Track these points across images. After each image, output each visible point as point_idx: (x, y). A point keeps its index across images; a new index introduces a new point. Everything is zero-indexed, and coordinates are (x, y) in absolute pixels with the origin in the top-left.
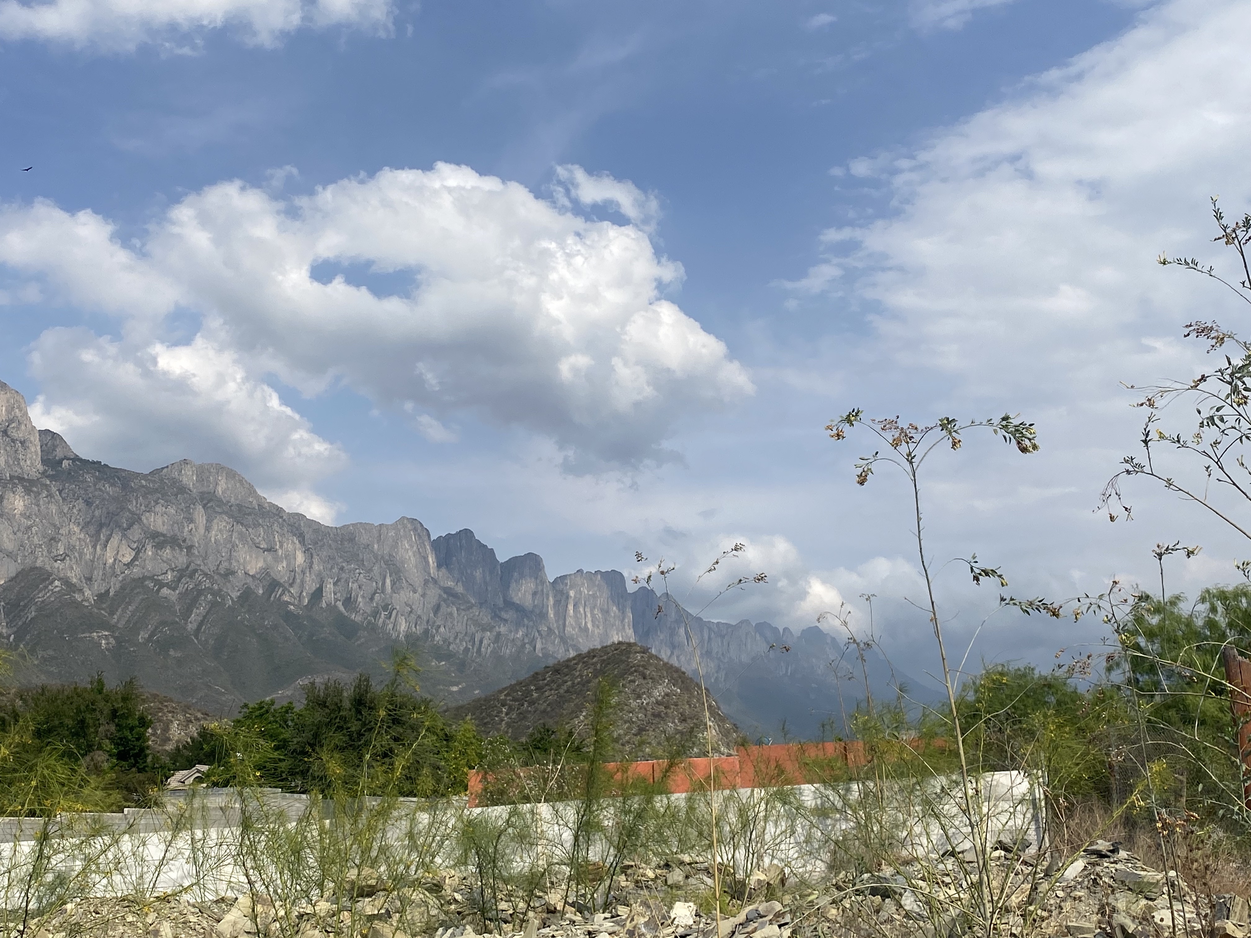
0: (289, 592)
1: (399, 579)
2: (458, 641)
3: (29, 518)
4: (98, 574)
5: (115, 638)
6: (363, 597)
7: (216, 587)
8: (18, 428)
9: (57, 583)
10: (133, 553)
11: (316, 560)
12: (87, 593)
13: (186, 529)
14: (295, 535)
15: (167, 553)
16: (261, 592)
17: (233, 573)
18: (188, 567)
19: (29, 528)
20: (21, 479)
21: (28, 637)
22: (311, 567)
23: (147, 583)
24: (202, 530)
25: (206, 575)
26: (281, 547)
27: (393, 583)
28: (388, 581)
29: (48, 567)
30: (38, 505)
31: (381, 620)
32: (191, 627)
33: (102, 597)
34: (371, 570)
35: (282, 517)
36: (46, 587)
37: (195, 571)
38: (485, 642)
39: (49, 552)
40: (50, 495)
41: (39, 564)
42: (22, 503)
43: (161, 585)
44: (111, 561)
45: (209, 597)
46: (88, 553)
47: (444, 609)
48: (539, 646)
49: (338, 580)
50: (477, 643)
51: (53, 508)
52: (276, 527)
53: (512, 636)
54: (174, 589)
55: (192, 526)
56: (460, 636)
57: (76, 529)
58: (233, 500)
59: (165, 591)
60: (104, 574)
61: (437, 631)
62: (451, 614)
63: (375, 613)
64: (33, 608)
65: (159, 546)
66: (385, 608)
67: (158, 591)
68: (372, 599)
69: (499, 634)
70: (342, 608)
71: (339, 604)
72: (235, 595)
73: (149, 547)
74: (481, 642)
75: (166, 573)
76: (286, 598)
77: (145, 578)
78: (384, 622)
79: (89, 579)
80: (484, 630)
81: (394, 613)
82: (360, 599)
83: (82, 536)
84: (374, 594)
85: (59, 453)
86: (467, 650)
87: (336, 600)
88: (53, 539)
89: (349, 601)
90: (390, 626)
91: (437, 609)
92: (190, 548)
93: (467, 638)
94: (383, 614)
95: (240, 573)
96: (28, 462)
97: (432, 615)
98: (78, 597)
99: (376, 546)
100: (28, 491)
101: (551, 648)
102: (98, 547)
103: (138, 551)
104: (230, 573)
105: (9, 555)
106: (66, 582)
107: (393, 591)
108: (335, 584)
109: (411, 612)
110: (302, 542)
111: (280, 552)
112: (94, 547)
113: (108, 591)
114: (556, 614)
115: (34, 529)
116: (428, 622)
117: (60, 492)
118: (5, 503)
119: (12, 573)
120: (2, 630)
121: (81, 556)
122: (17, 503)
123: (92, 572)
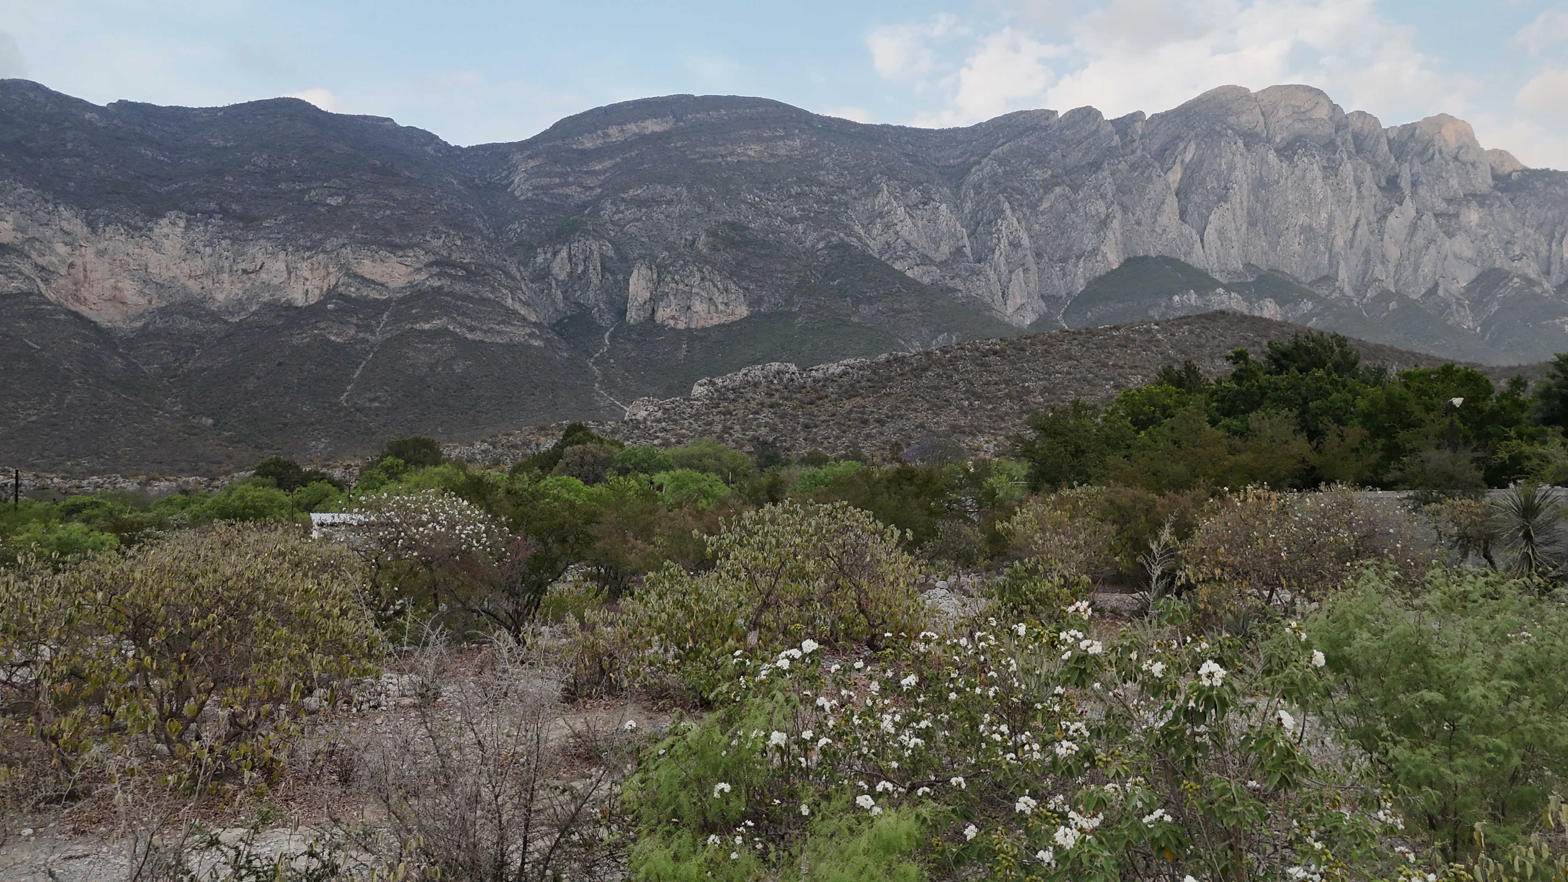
3: (1485, 227)
4: (1555, 268)
8: (1467, 153)
9: (1516, 280)
12: (1546, 285)
19: (1486, 236)
20: (1474, 196)
21: (1493, 328)
29: (1506, 267)
30: (1492, 215)
33: (1561, 287)
36: (1506, 284)
39: (1506, 254)
40: (1503, 205)
41: (1498, 265)
42: (1476, 216)
46: (1543, 250)
51: (1507, 216)
57: (1531, 231)
60: (1562, 267)
64: (1496, 303)
79: (1548, 273)
83: (1537, 236)
85: (1508, 168)
88: (1508, 243)
96: (1480, 180)
98: (1538, 290)
100: (1481, 205)
102: (1554, 244)
105: (1469, 261)
106: (1525, 278)
112: (1550, 245)
115: (1490, 237)
117: (1512, 201)
118: (1461, 218)
119: (1474, 276)
120: (1468, 323)
121: (1537, 255)
122: (1473, 216)
123: (1549, 267)
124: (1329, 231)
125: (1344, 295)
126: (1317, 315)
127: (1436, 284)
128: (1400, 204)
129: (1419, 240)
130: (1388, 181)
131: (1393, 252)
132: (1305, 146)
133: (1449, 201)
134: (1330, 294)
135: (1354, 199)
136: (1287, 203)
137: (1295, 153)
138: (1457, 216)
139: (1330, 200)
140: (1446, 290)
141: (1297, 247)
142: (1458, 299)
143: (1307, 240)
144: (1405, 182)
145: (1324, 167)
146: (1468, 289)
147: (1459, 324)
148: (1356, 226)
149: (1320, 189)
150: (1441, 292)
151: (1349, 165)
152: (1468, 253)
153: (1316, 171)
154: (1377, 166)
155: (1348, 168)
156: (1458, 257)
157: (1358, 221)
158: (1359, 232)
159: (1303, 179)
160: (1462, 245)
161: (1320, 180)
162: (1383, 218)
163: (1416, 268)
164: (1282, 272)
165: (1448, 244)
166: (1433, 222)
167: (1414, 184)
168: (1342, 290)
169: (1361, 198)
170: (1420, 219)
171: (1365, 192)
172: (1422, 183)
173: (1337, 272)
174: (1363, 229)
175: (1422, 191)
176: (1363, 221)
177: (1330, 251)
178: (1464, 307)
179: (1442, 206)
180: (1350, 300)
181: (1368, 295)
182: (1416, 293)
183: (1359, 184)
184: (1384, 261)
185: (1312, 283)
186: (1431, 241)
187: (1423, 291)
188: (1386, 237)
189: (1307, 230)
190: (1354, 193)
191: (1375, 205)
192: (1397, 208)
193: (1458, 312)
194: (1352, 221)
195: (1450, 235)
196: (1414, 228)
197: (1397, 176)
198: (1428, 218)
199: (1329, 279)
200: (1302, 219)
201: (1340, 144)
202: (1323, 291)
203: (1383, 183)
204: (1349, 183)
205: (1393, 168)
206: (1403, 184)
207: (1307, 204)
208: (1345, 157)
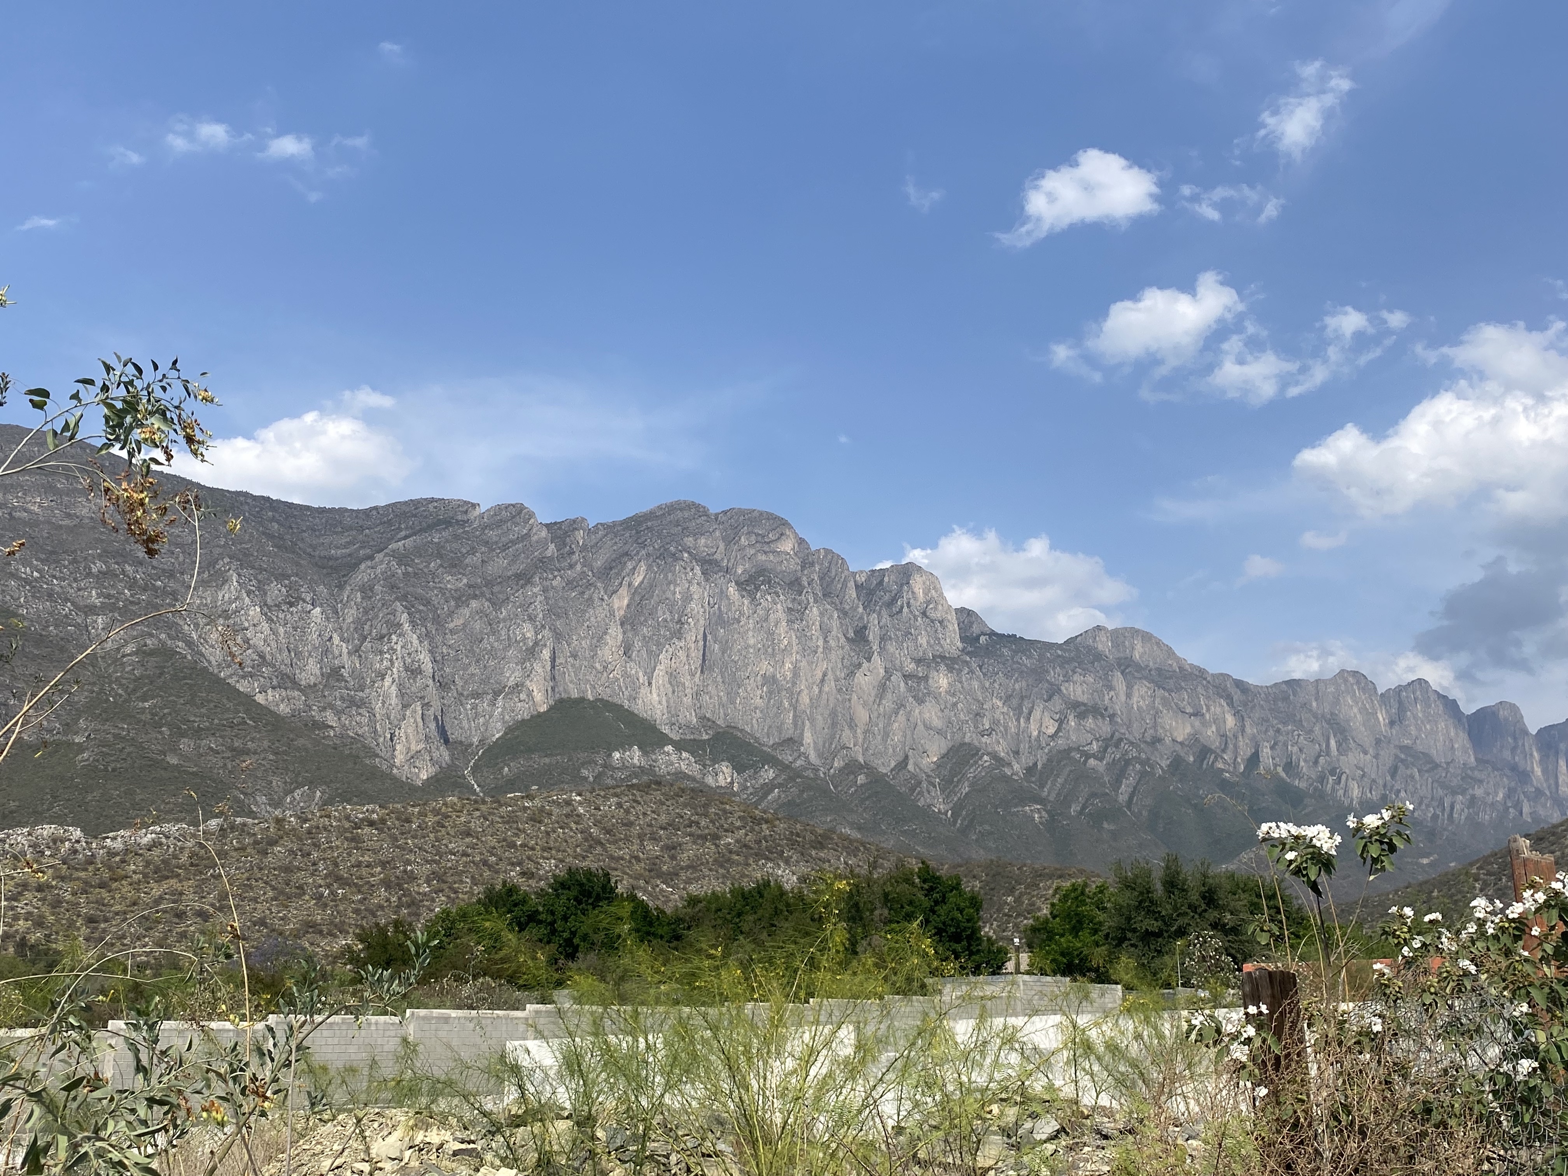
0: (1222, 758)
1: (1345, 739)
2: (1423, 807)
3: (954, 695)
4: (1024, 747)
5: (1047, 812)
6: (1305, 761)
7: (1143, 756)
8: (936, 609)
9: (986, 758)
10: (1057, 724)
11: (1248, 723)
12: (1016, 767)
13: (1107, 697)
14: (1222, 697)
15: (1090, 722)
16: (1192, 759)
17: (1159, 740)
18: (1112, 736)
19: (955, 705)
20: (943, 658)
21: (964, 812)
22: (1243, 731)
23: (1073, 754)
24: (1123, 698)
25: (1132, 743)
26: (1208, 710)
27: (1339, 745)
28: (1333, 743)
29: (977, 744)
30: (961, 682)
31: (1329, 786)
32: (1123, 798)
33: (1030, 770)
34: (1311, 731)
35: (1205, 679)
36: (976, 762)
37: (1121, 740)
38: (1458, 807)
39: (976, 727)
40: (972, 672)
41: (967, 740)
42: (946, 681)
43: (1088, 756)
44: (1035, 733)
45: (1138, 766)
46: (1012, 726)
47: (1402, 769)
48: (1526, 809)
49: (1276, 744)
50: (1447, 809)
51: (976, 684)
52: (1200, 689)
53: (1490, 799)
54: (1101, 760)
55: (1112, 693)
56: (1426, 801)
57: (1000, 704)
58: (1151, 664)
59: (1092, 762)
60: (1030, 747)
61: (1397, 796)
62: (1412, 777)
63: (1322, 779)
64: (966, 784)
65: (1081, 716)
66: (1333, 772)
67: (1086, 761)
68: (1316, 762)
69: (1473, 797)
70: (1283, 775)
71: (1280, 769)
72: (1164, 763)
73: (1071, 717)
74: (1452, 808)
75: (1091, 743)
76: (1220, 765)
77: (1070, 749)
78: (1333, 788)
79: (1017, 753)
80: (1454, 793)
81: (1344, 777)
82: (1302, 764)
83: (1005, 710)
84: (1319, 756)
85: (976, 629)
86: (1435, 817)
87: (1275, 765)
88: (978, 714)
89: (1289, 766)
90: (1341, 792)
91: (1394, 772)
92: (1112, 716)
93: (1435, 804)
94: (1331, 779)
95: (1168, 740)
96: (948, 641)
97: (1389, 778)
98: (1008, 771)
99: (1314, 704)
100: (950, 669)
101: (1542, 812)
102: (1022, 720)
103: (1061, 722)
104: (1157, 740)
105: (939, 732)
106: (994, 756)
107: (1340, 754)
108: (1272, 748)
109: (1363, 776)
110: (1231, 704)
111: (1207, 716)
112: (1018, 720)
113: (1035, 764)
114: (1545, 771)
115: (960, 706)
116: (1385, 786)
117: (980, 667)
118: (930, 681)
119: (944, 751)
120: (939, 806)
121: (1006, 730)
122: (942, 681)
123: (1018, 745)
124: (794, 684)
125: (809, 763)
126: (779, 786)
127: (907, 757)
128: (869, 660)
129: (888, 704)
130: (856, 632)
131: (862, 715)
132: (769, 582)
133: (918, 661)
134: (795, 760)
135: (820, 650)
136: (747, 647)
137: (757, 589)
138: (926, 678)
139: (795, 648)
140: (916, 764)
141: (758, 702)
142: (928, 776)
143: (770, 692)
144: (873, 635)
145: (789, 609)
146: (939, 765)
147: (929, 806)
148: (823, 681)
149: (784, 635)
150: (910, 767)
151: (815, 609)
152: (937, 723)
153: (779, 613)
154: (845, 614)
155: (814, 612)
156: (928, 727)
157: (825, 675)
158: (826, 689)
159: (766, 620)
160: (930, 713)
161: (784, 624)
162: (851, 674)
163: (886, 735)
164: (742, 731)
165: (917, 711)
166: (902, 684)
167: (883, 639)
168: (807, 758)
169: (827, 648)
170: (889, 679)
171: (832, 643)
172: (891, 638)
173: (802, 734)
174: (830, 686)
175: (891, 647)
176: (830, 675)
177: (795, 709)
178: (935, 787)
179: (910, 667)
180: (816, 770)
181: (836, 765)
182: (885, 766)
183: (825, 632)
184: (852, 725)
185: (774, 746)
186: (900, 705)
187: (893, 764)
188: (854, 697)
189: (770, 681)
190: (820, 643)
191: (843, 659)
192: (865, 665)
193: (929, 792)
194: (819, 675)
195: (920, 701)
196: (882, 688)
197: (865, 627)
198: (896, 678)
199: (792, 742)
200: (765, 667)
201: (806, 584)
202: (787, 757)
203: (851, 634)
204: (815, 631)
205: (861, 618)
206: (871, 638)
207: (770, 650)
208: (811, 600)
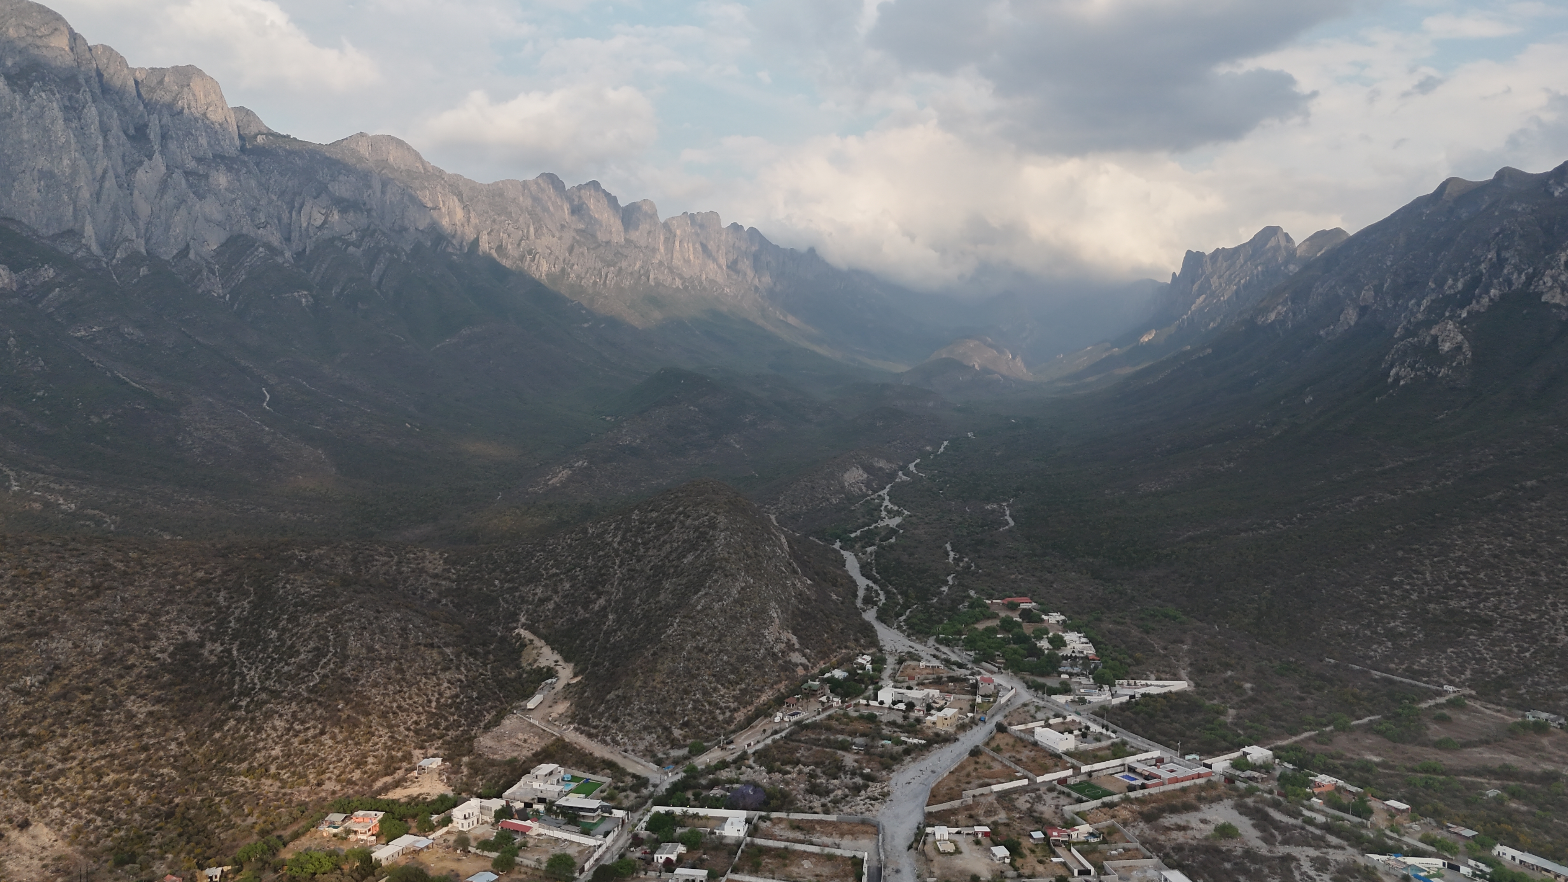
0: (452, 244)
1: (541, 227)
2: (588, 275)
3: (232, 192)
4: (295, 235)
5: (313, 296)
6: (512, 244)
7: (392, 244)
8: (215, 111)
9: (261, 249)
10: (323, 218)
11: (472, 215)
12: (288, 254)
13: (365, 195)
14: (455, 194)
15: (351, 216)
16: (429, 244)
17: (406, 229)
18: (368, 227)
19: (234, 200)
20: (223, 158)
21: (241, 297)
22: (469, 221)
23: (336, 243)
24: (378, 194)
25: (384, 234)
26: (444, 205)
27: (536, 231)
28: (532, 230)
29: (252, 234)
30: (239, 181)
31: (527, 263)
32: (375, 279)
33: (299, 255)
34: (517, 221)
35: (443, 179)
36: (253, 253)
37: (375, 231)
38: (610, 275)
39: (252, 221)
40: (249, 172)
41: (244, 231)
42: (225, 180)
43: (348, 244)
44: (304, 225)
45: (388, 254)
46: (285, 216)
47: (577, 250)
48: (652, 276)
49: (492, 231)
50: (603, 277)
51: (253, 183)
52: (439, 188)
53: (630, 270)
54: (358, 247)
55: (370, 191)
56: (590, 271)
57: (274, 198)
58: (402, 167)
59: (351, 249)
60: (301, 235)
61: (571, 268)
62: (583, 254)
63: (522, 258)
64: (243, 272)
65: (343, 211)
66: (530, 253)
67: (346, 248)
68: (519, 245)
69: (620, 269)
70: (495, 255)
71: (493, 252)
72: (408, 248)
73: (335, 212)
74: (606, 276)
75: (351, 234)
76: (450, 250)
77: (333, 239)
78: (529, 265)
79: (288, 239)
80: (609, 266)
81: (537, 256)
82: (509, 247)
83: (279, 203)
84: (521, 240)
85: (253, 129)
86: (595, 283)
87: (490, 248)
88: (254, 209)
89: (500, 248)
90: (534, 267)
91: (571, 250)
92: (369, 211)
93: (596, 272)
94: (528, 258)
95: (412, 229)
96: (228, 142)
97: (567, 255)
98: (280, 260)
99: (521, 199)
100: (229, 169)
101: (661, 277)
102: (294, 214)
103: (327, 215)
104: (403, 229)
105: (219, 224)
106: (268, 246)
107: (536, 238)
108: (489, 234)
109: (551, 254)
110: (461, 200)
111: (443, 210)
112: (290, 213)
113: (304, 250)
114: (666, 249)
115: (238, 202)
116: (564, 260)
117: (257, 164)
118: (211, 179)
119: (223, 240)
120: (218, 291)
121: (279, 221)
122: (221, 179)
123: (290, 233)
124: (73, 180)
125: (92, 254)
126: (60, 285)
127: (188, 245)
128: (150, 157)
129: (169, 199)
130: (136, 129)
131: (144, 209)
132: (43, 79)
133: (200, 160)
134: (76, 252)
135: (100, 148)
136: (21, 142)
137: (30, 85)
138: (206, 176)
139: (73, 146)
140: (197, 254)
141: (35, 194)
142: (208, 263)
143: (48, 186)
144: (154, 133)
145: (66, 107)
146: (218, 253)
147: (209, 292)
148: (103, 177)
149: (61, 132)
150: (192, 255)
151: (93, 109)
152: (217, 216)
153: (55, 110)
154: (126, 111)
155: (92, 112)
156: (208, 221)
157: (105, 172)
158: (107, 184)
159: (41, 117)
160: (211, 208)
161: (61, 122)
162: (132, 171)
163: (167, 228)
164: (19, 222)
165: (198, 206)
166: (183, 182)
167: (164, 137)
168: (89, 249)
169: (107, 147)
170: (170, 176)
171: (112, 142)
172: (172, 137)
173: (83, 226)
174: (110, 183)
175: (173, 146)
176: (111, 173)
177: (75, 203)
178: (214, 274)
179: (192, 165)
180: (98, 260)
181: (118, 255)
182: (168, 253)
183: (105, 131)
184: (134, 216)
185: (54, 238)
186: (182, 201)
187: (175, 252)
188: (136, 193)
189: (47, 175)
190: (100, 142)
191: (124, 156)
192: (146, 162)
193: (209, 279)
194: (99, 171)
195: (201, 197)
196: (164, 185)
197: (146, 126)
198: (178, 176)
199: (73, 234)
200: (42, 162)
201: (83, 82)
202: (67, 248)
203: (132, 131)
204: (94, 128)
205: (141, 116)
206: (152, 136)
207: (46, 146)
208: (89, 99)
